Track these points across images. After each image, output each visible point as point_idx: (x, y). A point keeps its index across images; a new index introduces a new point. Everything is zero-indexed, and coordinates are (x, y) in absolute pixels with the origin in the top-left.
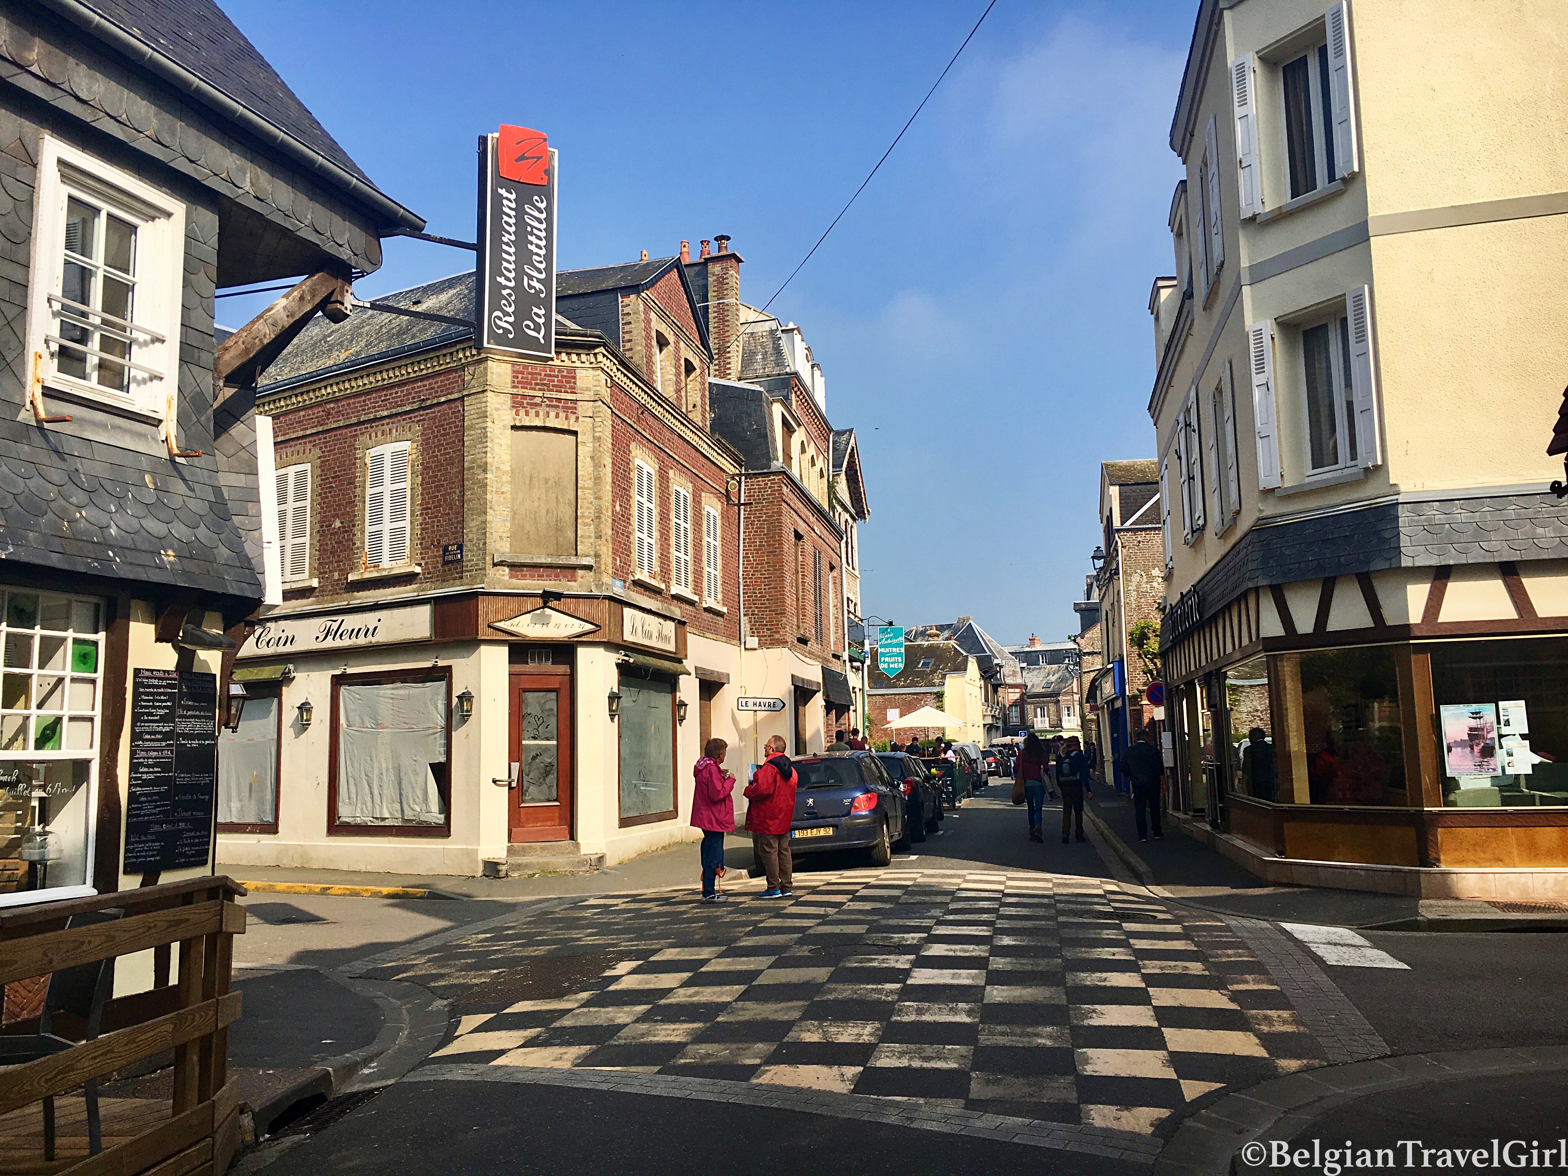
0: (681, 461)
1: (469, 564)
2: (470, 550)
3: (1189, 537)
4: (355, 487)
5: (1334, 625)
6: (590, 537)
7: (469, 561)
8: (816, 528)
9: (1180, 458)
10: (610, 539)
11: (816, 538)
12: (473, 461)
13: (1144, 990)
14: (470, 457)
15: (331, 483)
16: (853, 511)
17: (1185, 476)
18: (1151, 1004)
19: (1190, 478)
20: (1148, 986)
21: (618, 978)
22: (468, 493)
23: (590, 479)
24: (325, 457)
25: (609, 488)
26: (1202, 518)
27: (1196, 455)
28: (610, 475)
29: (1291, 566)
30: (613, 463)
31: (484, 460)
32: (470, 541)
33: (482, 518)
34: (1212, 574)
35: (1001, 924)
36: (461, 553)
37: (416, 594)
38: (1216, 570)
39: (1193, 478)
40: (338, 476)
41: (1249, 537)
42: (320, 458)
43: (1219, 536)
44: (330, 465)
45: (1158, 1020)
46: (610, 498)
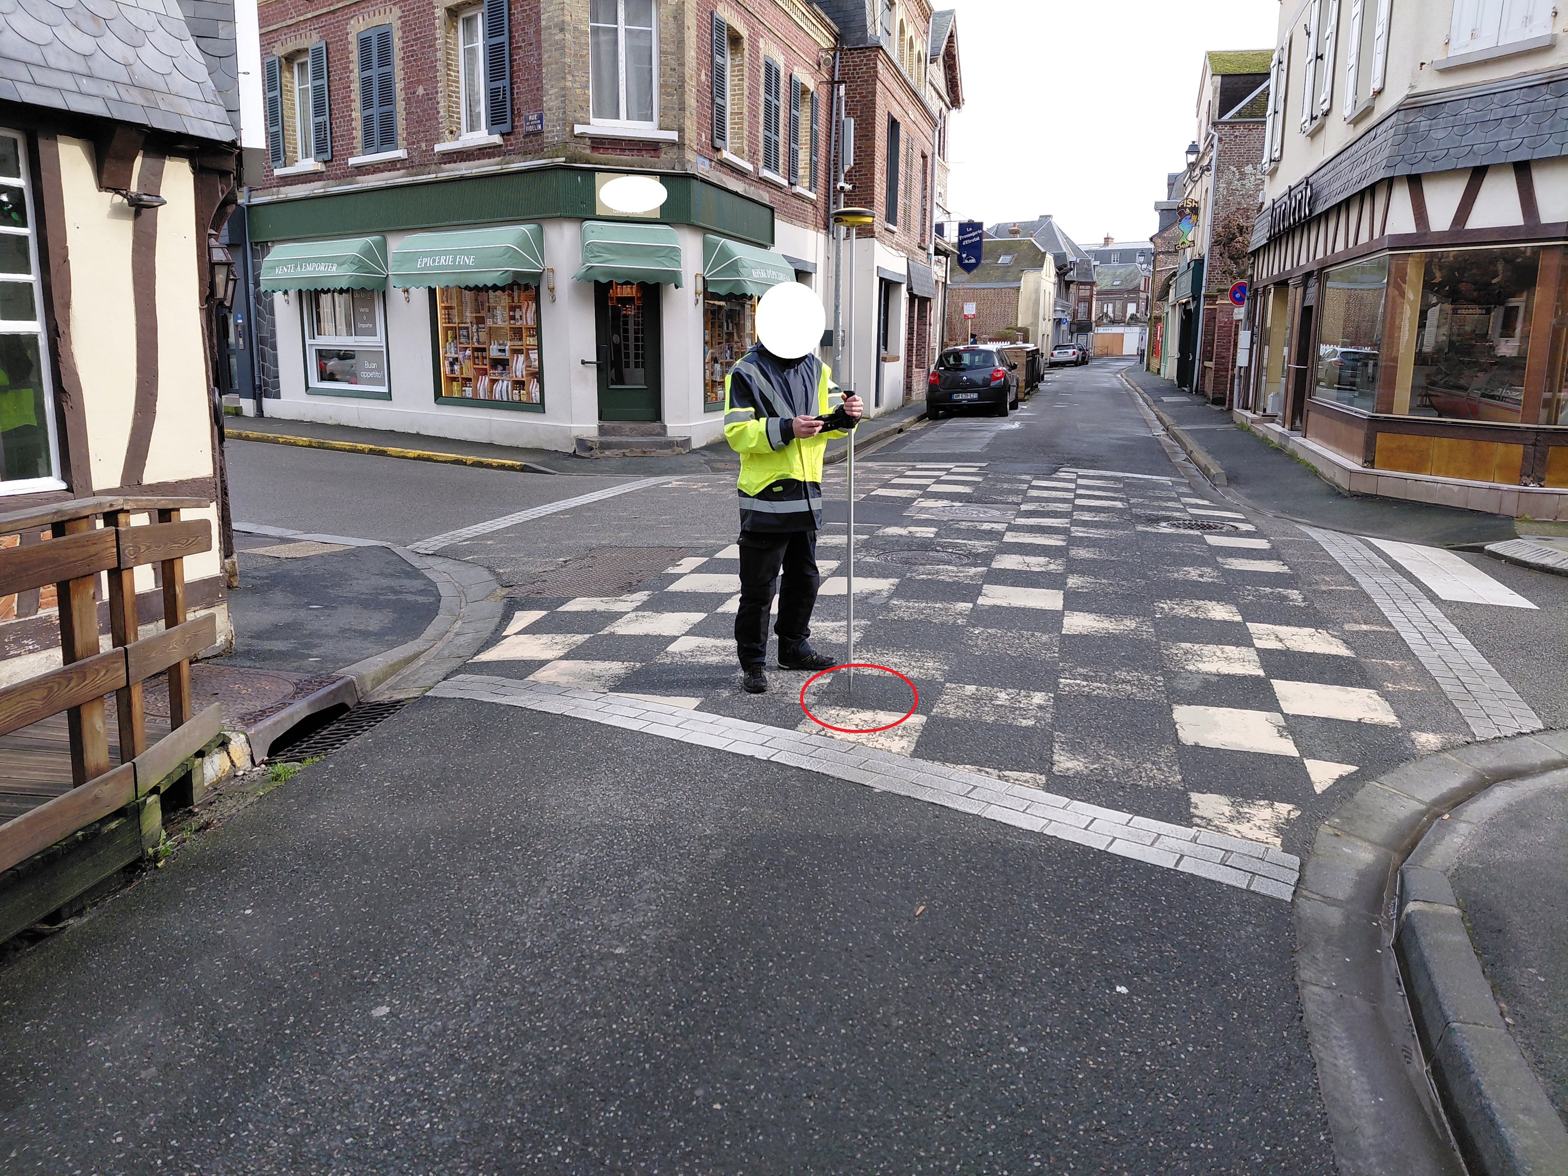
0: (773, 29)
1: (550, 135)
2: (549, 121)
3: (1307, 124)
4: (436, 50)
5: (1475, 222)
6: (673, 108)
7: (549, 132)
8: (910, 113)
9: (1308, 34)
10: (694, 112)
11: (911, 124)
12: (549, 19)
13: (1241, 626)
14: (547, 15)
15: (412, 46)
16: (947, 99)
17: (1311, 55)
18: (1253, 645)
19: (1317, 57)
20: (1245, 620)
21: (680, 576)
22: (545, 56)
23: (673, 42)
24: (405, 16)
25: (693, 53)
26: (1328, 102)
27: (1330, 29)
28: (695, 39)
29: (1438, 153)
30: (698, 26)
31: (561, 19)
32: (549, 109)
33: (562, 84)
34: (1331, 165)
35: (1078, 532)
36: (541, 123)
37: (499, 167)
38: (1338, 159)
39: (1321, 57)
40: (419, 38)
41: (1393, 119)
42: (400, 18)
43: (1348, 120)
44: (410, 25)
45: (1263, 666)
46: (695, 64)
